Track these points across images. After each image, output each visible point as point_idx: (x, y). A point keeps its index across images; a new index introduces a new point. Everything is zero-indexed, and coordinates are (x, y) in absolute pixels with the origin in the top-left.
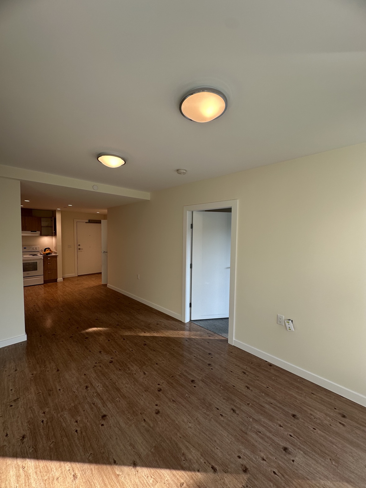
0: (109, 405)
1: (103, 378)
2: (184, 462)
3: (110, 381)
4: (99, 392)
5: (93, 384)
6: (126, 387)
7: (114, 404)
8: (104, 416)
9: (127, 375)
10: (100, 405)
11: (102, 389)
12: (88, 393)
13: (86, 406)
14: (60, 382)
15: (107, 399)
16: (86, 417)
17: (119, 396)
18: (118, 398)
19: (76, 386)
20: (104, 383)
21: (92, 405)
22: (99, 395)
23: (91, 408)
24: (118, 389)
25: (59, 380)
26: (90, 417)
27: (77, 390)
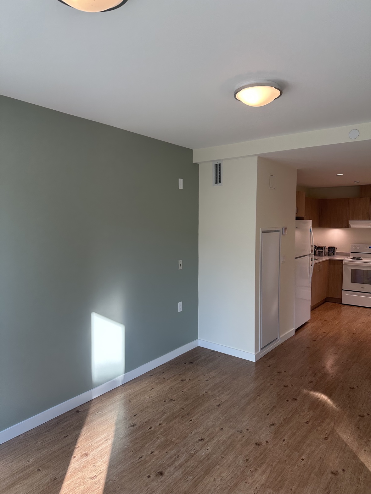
0: (178, 473)
1: (222, 448)
3: (220, 457)
4: (197, 454)
5: (209, 444)
6: (215, 480)
7: (181, 476)
8: (161, 474)
9: (239, 473)
10: (177, 463)
11: (203, 455)
12: (193, 445)
13: (173, 452)
14: (202, 415)
15: (188, 467)
16: (159, 458)
17: (196, 478)
18: (191, 478)
19: (200, 430)
20: (214, 453)
21: (176, 456)
22: (193, 456)
23: (171, 458)
24: (207, 472)
25: (205, 414)
26: (159, 461)
27: (195, 434)
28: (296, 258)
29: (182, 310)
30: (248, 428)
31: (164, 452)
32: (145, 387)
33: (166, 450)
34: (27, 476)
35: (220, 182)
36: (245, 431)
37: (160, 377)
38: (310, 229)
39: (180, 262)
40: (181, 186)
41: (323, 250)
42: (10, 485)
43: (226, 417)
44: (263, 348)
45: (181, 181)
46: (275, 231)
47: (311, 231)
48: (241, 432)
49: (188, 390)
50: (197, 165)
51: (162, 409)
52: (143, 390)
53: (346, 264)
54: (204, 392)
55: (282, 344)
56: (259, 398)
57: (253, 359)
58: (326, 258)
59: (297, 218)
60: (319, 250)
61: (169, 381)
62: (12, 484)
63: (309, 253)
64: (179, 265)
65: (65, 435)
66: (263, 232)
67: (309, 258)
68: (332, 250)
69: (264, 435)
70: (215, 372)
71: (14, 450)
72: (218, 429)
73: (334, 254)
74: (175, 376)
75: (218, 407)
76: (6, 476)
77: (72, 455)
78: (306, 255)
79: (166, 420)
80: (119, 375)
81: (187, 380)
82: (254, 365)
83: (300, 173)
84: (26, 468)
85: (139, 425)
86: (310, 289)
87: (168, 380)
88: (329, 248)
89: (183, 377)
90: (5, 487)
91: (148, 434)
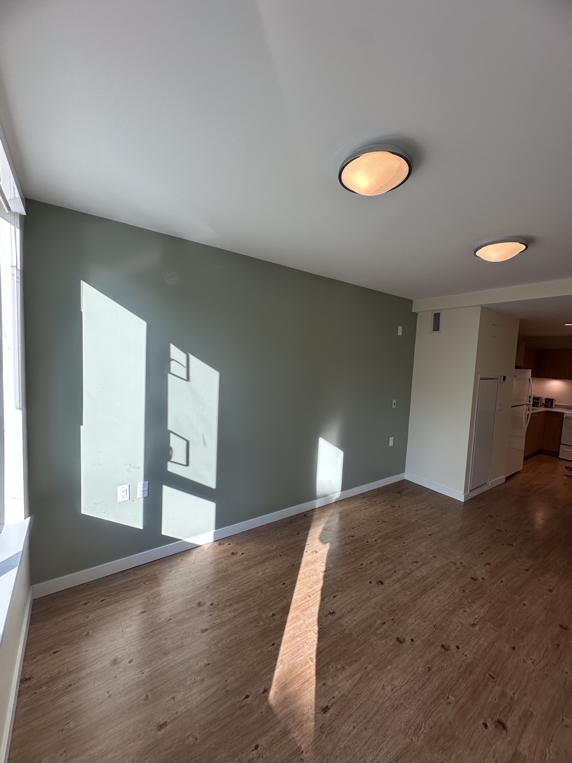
0: (397, 586)
1: (437, 574)
2: (335, 668)
3: (436, 582)
4: (413, 574)
5: (423, 567)
6: (432, 601)
7: (400, 589)
8: (381, 583)
11: (419, 576)
12: (408, 565)
13: (390, 567)
14: (414, 540)
15: (406, 583)
16: (378, 569)
17: (414, 594)
18: (409, 593)
19: (414, 553)
20: (429, 577)
21: (393, 571)
22: (409, 575)
23: (389, 571)
24: (424, 592)
25: (417, 540)
26: (378, 572)
27: (409, 555)
28: (512, 407)
29: (392, 445)
30: (462, 561)
31: (382, 565)
32: (359, 506)
33: (384, 564)
34: (273, 558)
35: (438, 330)
36: (458, 563)
37: (372, 499)
38: (529, 379)
39: (394, 401)
40: (400, 333)
41: (539, 400)
42: (261, 562)
43: (438, 547)
44: (472, 490)
45: (400, 328)
46: (493, 379)
47: (529, 381)
48: (455, 564)
49: (399, 516)
50: (416, 314)
51: (376, 528)
52: (357, 508)
53: (567, 417)
54: (414, 521)
55: (491, 489)
56: (470, 536)
57: (461, 498)
58: (542, 409)
59: (517, 367)
60: (536, 401)
61: (380, 505)
62: (262, 561)
63: (526, 403)
64: (393, 404)
65: (297, 532)
66: (481, 379)
67: (525, 408)
68: (549, 402)
69: (480, 572)
70: (424, 505)
71: (261, 536)
72: (431, 556)
73: (552, 406)
74: (385, 501)
75: (429, 536)
76: (257, 554)
77: (304, 550)
78: (523, 405)
79: (380, 538)
80: (335, 493)
81: (397, 507)
82: (463, 504)
83: (523, 323)
84: (270, 552)
85: (357, 537)
86: (524, 439)
87: (379, 503)
88: (546, 399)
89: (393, 504)
90: (257, 562)
91: (366, 546)
